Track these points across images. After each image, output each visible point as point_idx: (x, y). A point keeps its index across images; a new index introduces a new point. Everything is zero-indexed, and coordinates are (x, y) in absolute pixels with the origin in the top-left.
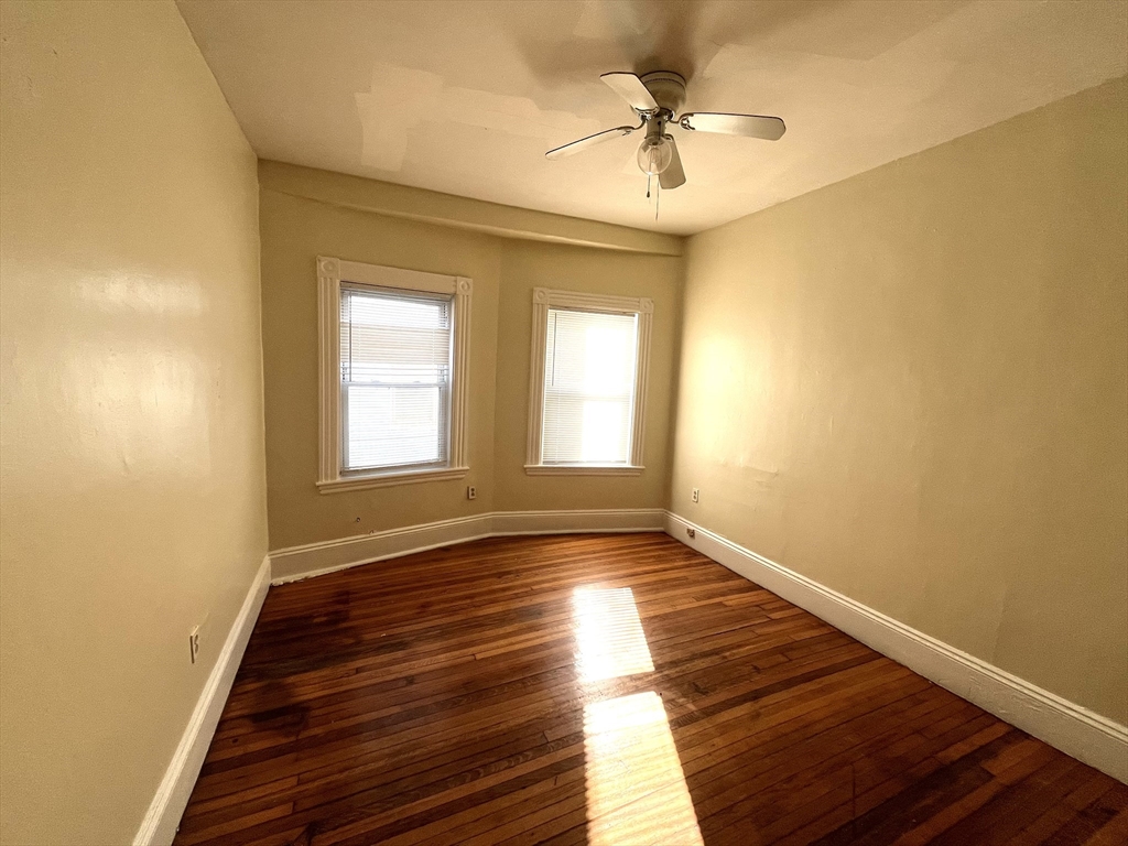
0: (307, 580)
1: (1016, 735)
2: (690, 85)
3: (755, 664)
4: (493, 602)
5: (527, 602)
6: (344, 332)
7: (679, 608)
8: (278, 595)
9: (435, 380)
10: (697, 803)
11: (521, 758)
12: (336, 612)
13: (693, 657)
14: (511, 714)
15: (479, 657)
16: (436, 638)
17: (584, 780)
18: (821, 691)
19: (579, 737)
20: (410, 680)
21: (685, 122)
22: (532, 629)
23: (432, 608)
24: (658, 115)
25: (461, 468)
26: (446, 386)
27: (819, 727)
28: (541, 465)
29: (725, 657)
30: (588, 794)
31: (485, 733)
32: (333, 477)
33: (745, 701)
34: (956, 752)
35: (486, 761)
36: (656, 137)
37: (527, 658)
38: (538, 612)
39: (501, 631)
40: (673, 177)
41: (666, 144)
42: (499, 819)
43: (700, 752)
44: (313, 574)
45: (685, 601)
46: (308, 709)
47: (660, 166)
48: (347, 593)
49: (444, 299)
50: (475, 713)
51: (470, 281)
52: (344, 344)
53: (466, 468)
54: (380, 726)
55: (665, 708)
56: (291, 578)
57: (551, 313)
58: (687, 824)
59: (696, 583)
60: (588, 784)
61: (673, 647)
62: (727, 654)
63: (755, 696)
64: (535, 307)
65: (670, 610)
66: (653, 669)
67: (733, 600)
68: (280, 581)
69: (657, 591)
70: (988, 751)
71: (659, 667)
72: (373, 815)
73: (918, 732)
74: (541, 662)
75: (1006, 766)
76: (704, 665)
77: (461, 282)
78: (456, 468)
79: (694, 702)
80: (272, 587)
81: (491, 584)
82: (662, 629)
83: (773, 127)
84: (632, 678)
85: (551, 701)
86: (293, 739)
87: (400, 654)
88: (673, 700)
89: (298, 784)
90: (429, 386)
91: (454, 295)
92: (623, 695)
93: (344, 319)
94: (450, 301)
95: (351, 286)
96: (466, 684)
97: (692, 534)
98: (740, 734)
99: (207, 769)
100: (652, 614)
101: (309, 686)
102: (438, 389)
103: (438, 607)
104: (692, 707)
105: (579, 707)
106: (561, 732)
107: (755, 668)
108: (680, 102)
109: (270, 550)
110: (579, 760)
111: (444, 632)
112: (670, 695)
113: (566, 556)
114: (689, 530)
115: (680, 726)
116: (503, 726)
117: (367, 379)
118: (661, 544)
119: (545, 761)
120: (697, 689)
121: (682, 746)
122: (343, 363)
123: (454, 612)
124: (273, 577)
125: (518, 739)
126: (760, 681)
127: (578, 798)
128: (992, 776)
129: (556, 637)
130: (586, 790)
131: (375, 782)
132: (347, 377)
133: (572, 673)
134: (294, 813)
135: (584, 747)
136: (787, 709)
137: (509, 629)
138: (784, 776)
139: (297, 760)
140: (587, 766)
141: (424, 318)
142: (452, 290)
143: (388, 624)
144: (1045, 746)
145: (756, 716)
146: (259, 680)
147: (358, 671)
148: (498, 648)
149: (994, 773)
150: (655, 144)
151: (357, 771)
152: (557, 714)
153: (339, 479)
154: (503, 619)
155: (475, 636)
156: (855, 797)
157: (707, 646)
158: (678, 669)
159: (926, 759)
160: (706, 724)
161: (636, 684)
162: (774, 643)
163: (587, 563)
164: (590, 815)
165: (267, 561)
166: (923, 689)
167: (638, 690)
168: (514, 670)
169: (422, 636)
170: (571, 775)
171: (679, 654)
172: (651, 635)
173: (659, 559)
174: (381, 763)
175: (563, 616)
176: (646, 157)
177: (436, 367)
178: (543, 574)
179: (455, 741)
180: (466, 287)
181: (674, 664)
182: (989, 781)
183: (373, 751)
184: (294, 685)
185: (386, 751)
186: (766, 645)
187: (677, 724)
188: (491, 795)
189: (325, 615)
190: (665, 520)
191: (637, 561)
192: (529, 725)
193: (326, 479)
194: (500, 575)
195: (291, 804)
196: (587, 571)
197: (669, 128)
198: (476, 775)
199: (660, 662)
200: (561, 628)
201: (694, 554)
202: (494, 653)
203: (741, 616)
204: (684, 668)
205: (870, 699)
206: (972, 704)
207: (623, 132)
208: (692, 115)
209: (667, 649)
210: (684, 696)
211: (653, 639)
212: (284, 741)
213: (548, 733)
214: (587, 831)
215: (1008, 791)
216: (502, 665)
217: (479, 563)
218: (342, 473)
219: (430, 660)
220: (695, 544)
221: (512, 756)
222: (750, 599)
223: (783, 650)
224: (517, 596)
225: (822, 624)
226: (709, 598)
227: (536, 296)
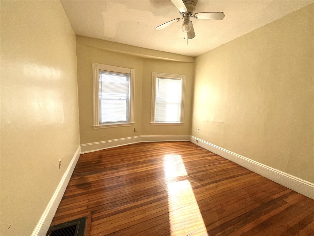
0: (91, 153)
1: (293, 192)
2: (197, 5)
3: (216, 174)
4: (142, 158)
5: (151, 158)
6: (100, 83)
7: (194, 160)
8: (82, 155)
9: (125, 98)
10: (200, 208)
11: (150, 197)
12: (99, 160)
13: (199, 172)
14: (148, 185)
15: (138, 171)
16: (126, 167)
17: (168, 202)
18: (236, 181)
19: (166, 191)
20: (119, 177)
21: (195, 16)
22: (152, 165)
23: (125, 160)
24: (187, 14)
25: (132, 123)
26: (128, 100)
27: (235, 190)
28: (155, 122)
29: (207, 172)
30: (169, 205)
31: (140, 190)
32: (97, 124)
33: (214, 183)
34: (276, 196)
35: (140, 197)
36: (187, 21)
37: (151, 172)
38: (155, 160)
39: (144, 165)
40: (191, 35)
41: (190, 23)
42: (144, 211)
43: (201, 195)
44: (92, 151)
45: (196, 158)
46: (91, 184)
47: (187, 30)
48: (102, 156)
49: (128, 75)
50: (137, 185)
51: (135, 70)
52: (100, 87)
53: (134, 123)
54: (111, 188)
55: (191, 185)
56: (86, 152)
57: (157, 79)
58: (198, 213)
59: (200, 154)
61: (192, 170)
62: (208, 171)
63: (217, 182)
64: (153, 78)
65: (192, 160)
66: (187, 175)
67: (209, 158)
68: (83, 153)
69: (188, 155)
70: (285, 196)
71: (189, 174)
72: (109, 209)
73: (264, 191)
74: (155, 173)
75: (290, 200)
76: (202, 174)
77: (132, 70)
78: (131, 123)
79: (199, 183)
80: (81, 154)
81: (141, 154)
82: (189, 165)
83: (221, 15)
84: (181, 177)
85: (158, 182)
86: (87, 191)
87: (116, 171)
88: (193, 182)
89: (89, 202)
90: (123, 100)
91: (130, 74)
92: (179, 181)
93: (100, 80)
94: (129, 76)
95: (101, 71)
96: (135, 178)
98: (212, 191)
99: (63, 198)
100: (187, 161)
101: (91, 178)
102: (126, 101)
103: (127, 159)
104: (198, 184)
105: (166, 184)
106: (161, 190)
107: (216, 175)
108: (194, 10)
109: (81, 144)
110: (166, 197)
111: (128, 165)
112: (192, 181)
113: (162, 147)
114: (197, 140)
115: (195, 189)
116: (145, 188)
117: (107, 98)
118: (188, 144)
119: (157, 197)
120: (200, 180)
121: (196, 194)
122: (100, 92)
123: (130, 161)
124: (81, 151)
125: (149, 192)
126: (218, 178)
127: (166, 206)
128: (287, 203)
129: (160, 167)
130: (168, 204)
131: (109, 202)
132: (101, 96)
133: (164, 175)
134: (87, 209)
135: (168, 194)
136: (225, 185)
137: (146, 165)
138: (225, 202)
139: (88, 196)
140: (169, 198)
141: (122, 80)
142: (129, 73)
143: (113, 163)
144: (302, 195)
145: (217, 187)
146: (78, 176)
147: (105, 175)
148: (142, 169)
149: (287, 202)
150: (186, 23)
151: (105, 199)
152: (160, 186)
153: (99, 125)
154: (145, 162)
155: (137, 166)
156: (246, 207)
157: (202, 169)
158: (194, 175)
159: (267, 198)
160: (203, 188)
161: (181, 179)
162: (222, 168)
163: (168, 149)
164: (170, 210)
165: (80, 147)
166: (266, 181)
167: (183, 180)
168: (148, 175)
169: (123, 166)
170: (164, 201)
171: (195, 171)
172: (186, 167)
173: (189, 148)
174: (111, 197)
175: (161, 162)
176: (184, 27)
177: (125, 94)
178: (157, 151)
179: (132, 192)
180: (133, 72)
181: (193, 173)
182: (285, 204)
183: (109, 196)
184: (87, 178)
185: (113, 194)
186: (219, 169)
187: (194, 188)
188: (142, 205)
189: (96, 161)
190: (190, 138)
191: (182, 148)
192: (152, 188)
193: (96, 125)
194: (144, 152)
195: (87, 207)
196: (168, 151)
197: (191, 19)
198: (138, 200)
199: (189, 173)
200: (162, 164)
201: (198, 147)
202: (142, 170)
203: (211, 162)
204: (196, 174)
205: (250, 183)
206: (280, 185)
207: (177, 20)
208: (197, 13)
209: (191, 170)
210: (196, 181)
212: (85, 191)
213: (157, 190)
214: (169, 215)
215: (291, 207)
216: (144, 174)
217: (138, 149)
218: (100, 123)
219: (124, 172)
220: (198, 144)
221: (147, 196)
222: (216, 158)
223: (224, 170)
224: (148, 157)
225: (235, 164)
226: (203, 157)
227: (153, 74)
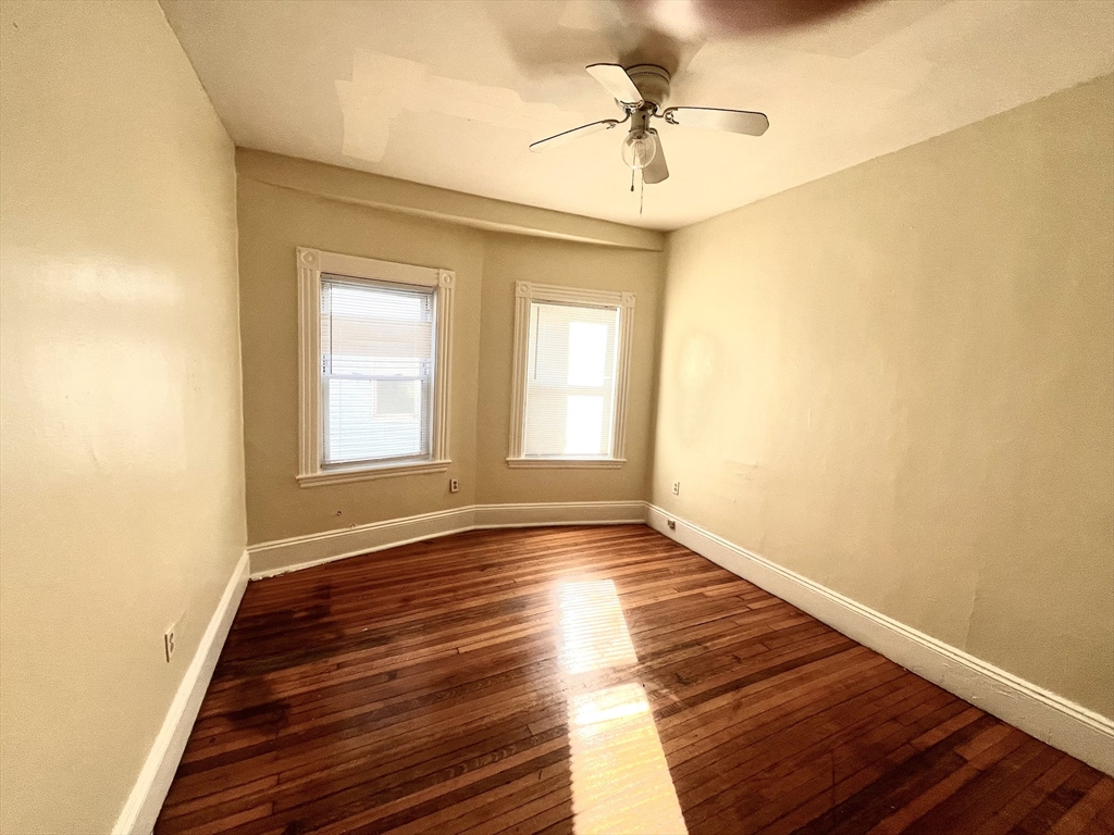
0: (287, 575)
1: (988, 720)
2: (675, 79)
3: (736, 654)
4: (478, 594)
5: (509, 595)
6: (325, 323)
7: (662, 599)
8: (254, 587)
9: (417, 373)
10: (681, 794)
11: (505, 752)
12: (317, 607)
13: (675, 648)
14: (497, 708)
15: (462, 650)
16: (418, 632)
17: (568, 773)
18: (802, 679)
19: (562, 730)
20: (393, 675)
21: (669, 116)
22: (515, 621)
23: (412, 602)
24: (643, 109)
25: (443, 461)
26: (429, 379)
27: (800, 715)
28: (523, 457)
29: (706, 648)
30: (573, 787)
31: (469, 727)
32: (314, 470)
33: (726, 691)
34: (933, 737)
35: (468, 757)
36: (641, 130)
37: (509, 651)
38: (520, 604)
39: (484, 624)
40: (656, 171)
41: (650, 139)
42: (484, 814)
43: (684, 742)
44: (293, 568)
45: (666, 591)
46: (289, 706)
47: (644, 159)
48: (328, 587)
49: (428, 291)
50: (458, 707)
51: (452, 273)
52: (324, 338)
53: (449, 461)
54: (362, 723)
55: (650, 700)
56: (271, 573)
57: (534, 307)
59: (676, 574)
60: (573, 778)
61: (654, 638)
62: (709, 644)
63: (736, 686)
64: (518, 301)
65: (652, 601)
66: (636, 660)
67: (711, 591)
68: (258, 576)
69: (639, 582)
70: (961, 737)
71: (642, 659)
72: (356, 813)
73: (894, 719)
74: (524, 656)
75: (980, 750)
76: (686, 656)
77: (444, 274)
78: (438, 461)
79: (676, 692)
80: (251, 582)
81: (474, 577)
82: (647, 619)
83: (757, 123)
84: (615, 670)
85: (534, 694)
86: (272, 737)
87: (382, 649)
88: (656, 691)
89: (278, 784)
90: (411, 379)
91: (437, 288)
92: (607, 686)
93: (324, 310)
94: (432, 294)
95: (329, 277)
96: (449, 679)
97: (673, 526)
98: (722, 724)
99: (183, 771)
100: (634, 605)
101: (289, 683)
102: (419, 382)
103: (420, 601)
104: (674, 698)
105: (562, 700)
106: (546, 726)
107: (736, 658)
108: (664, 96)
109: (250, 543)
110: (563, 754)
111: (427, 626)
112: (653, 686)
113: (549, 548)
114: (669, 522)
115: (663, 717)
116: (486, 720)
117: (348, 372)
118: (642, 535)
119: (528, 755)
120: (680, 680)
121: (666, 737)
122: (324, 351)
123: (435, 605)
124: (252, 572)
125: (502, 733)
126: (741, 671)
127: (563, 793)
128: (966, 761)
129: (539, 629)
130: (571, 783)
131: (356, 780)
132: (327, 369)
133: (555, 665)
134: (273, 814)
135: (568, 740)
136: (772, 698)
137: (492, 622)
138: (767, 764)
139: (276, 759)
140: (571, 759)
141: (408, 311)
142: (434, 283)
143: (370, 618)
144: (1017, 731)
145: (737, 706)
146: (238, 675)
147: (339, 666)
148: (476, 642)
149: (968, 758)
150: (639, 138)
151: (339, 769)
152: (541, 707)
153: (319, 473)
154: (486, 612)
155: (458, 629)
156: (835, 785)
157: (689, 637)
158: (660, 660)
159: (903, 745)
160: (689, 715)
161: (618, 676)
162: (756, 632)
163: (569, 555)
164: (575, 808)
165: (245, 557)
166: (899, 676)
167: (621, 681)
168: (498, 663)
169: (404, 631)
170: (556, 769)
171: (661, 645)
172: (633, 627)
173: (643, 551)
174: (361, 761)
175: (545, 608)
176: (631, 150)
177: (418, 359)
178: (525, 566)
179: (438, 736)
180: (448, 280)
181: (656, 655)
182: (961, 766)
183: (355, 748)
184: (273, 682)
185: (369, 748)
186: (744, 636)
187: (662, 714)
188: (474, 790)
189: (306, 610)
190: (645, 512)
191: (619, 553)
192: (513, 718)
193: (307, 472)
194: (483, 568)
195: (269, 805)
196: (569, 562)
197: (653, 122)
198: (459, 771)
199: (643, 653)
200: (544, 620)
201: (675, 545)
202: (477, 646)
203: (718, 607)
204: (667, 658)
205: (847, 687)
206: (945, 691)
207: (607, 125)
208: (676, 109)
209: (650, 640)
210: (666, 687)
211: (636, 630)
212: (263, 739)
213: (531, 726)
214: (572, 825)
215: (983, 774)
216: (486, 659)
217: (464, 555)
218: (324, 466)
219: (413, 655)
220: (676, 536)
221: (495, 751)
222: (731, 590)
223: (762, 639)
224: (500, 589)
225: (800, 614)
226: (690, 589)
227: (518, 289)
